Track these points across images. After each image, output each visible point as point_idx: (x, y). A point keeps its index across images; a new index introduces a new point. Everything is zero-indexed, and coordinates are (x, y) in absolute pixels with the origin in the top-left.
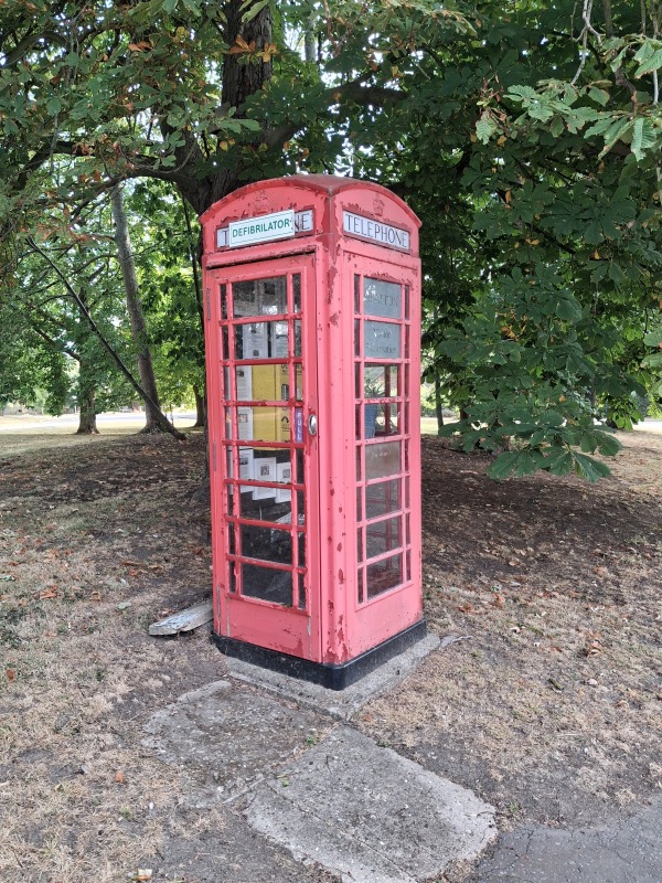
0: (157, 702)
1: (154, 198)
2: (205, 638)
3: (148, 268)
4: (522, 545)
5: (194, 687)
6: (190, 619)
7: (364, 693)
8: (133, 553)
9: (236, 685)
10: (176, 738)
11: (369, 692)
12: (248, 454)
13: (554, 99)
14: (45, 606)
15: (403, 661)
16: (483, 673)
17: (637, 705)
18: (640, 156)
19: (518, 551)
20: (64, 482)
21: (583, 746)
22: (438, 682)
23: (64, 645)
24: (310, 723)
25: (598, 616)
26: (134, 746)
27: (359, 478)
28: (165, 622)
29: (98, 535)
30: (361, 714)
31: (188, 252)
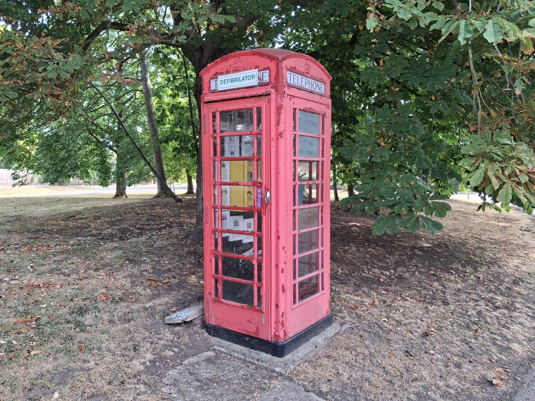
0: (171, 365)
1: (166, 56)
2: (199, 326)
3: (160, 97)
4: (387, 269)
5: (193, 355)
6: (189, 313)
7: (296, 359)
8: (153, 272)
9: (218, 354)
10: (183, 387)
11: (299, 358)
12: (227, 213)
13: (412, 7)
14: (100, 305)
15: (319, 339)
16: (366, 347)
17: (458, 366)
18: (463, 43)
19: (385, 272)
20: (108, 228)
21: (427, 391)
22: (340, 352)
23: (113, 330)
24: (264, 378)
25: (434, 312)
26: (157, 392)
27: (294, 229)
28: (174, 315)
29: (131, 261)
30: (295, 372)
31: (186, 90)
